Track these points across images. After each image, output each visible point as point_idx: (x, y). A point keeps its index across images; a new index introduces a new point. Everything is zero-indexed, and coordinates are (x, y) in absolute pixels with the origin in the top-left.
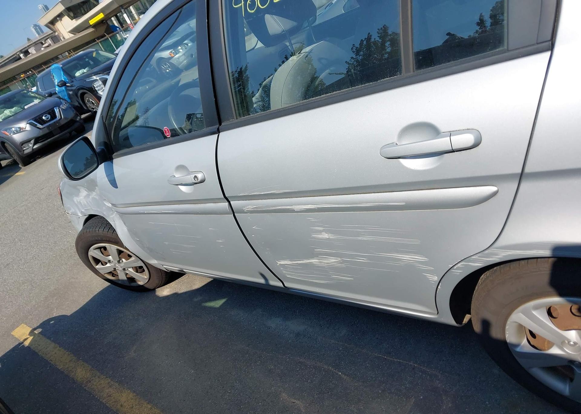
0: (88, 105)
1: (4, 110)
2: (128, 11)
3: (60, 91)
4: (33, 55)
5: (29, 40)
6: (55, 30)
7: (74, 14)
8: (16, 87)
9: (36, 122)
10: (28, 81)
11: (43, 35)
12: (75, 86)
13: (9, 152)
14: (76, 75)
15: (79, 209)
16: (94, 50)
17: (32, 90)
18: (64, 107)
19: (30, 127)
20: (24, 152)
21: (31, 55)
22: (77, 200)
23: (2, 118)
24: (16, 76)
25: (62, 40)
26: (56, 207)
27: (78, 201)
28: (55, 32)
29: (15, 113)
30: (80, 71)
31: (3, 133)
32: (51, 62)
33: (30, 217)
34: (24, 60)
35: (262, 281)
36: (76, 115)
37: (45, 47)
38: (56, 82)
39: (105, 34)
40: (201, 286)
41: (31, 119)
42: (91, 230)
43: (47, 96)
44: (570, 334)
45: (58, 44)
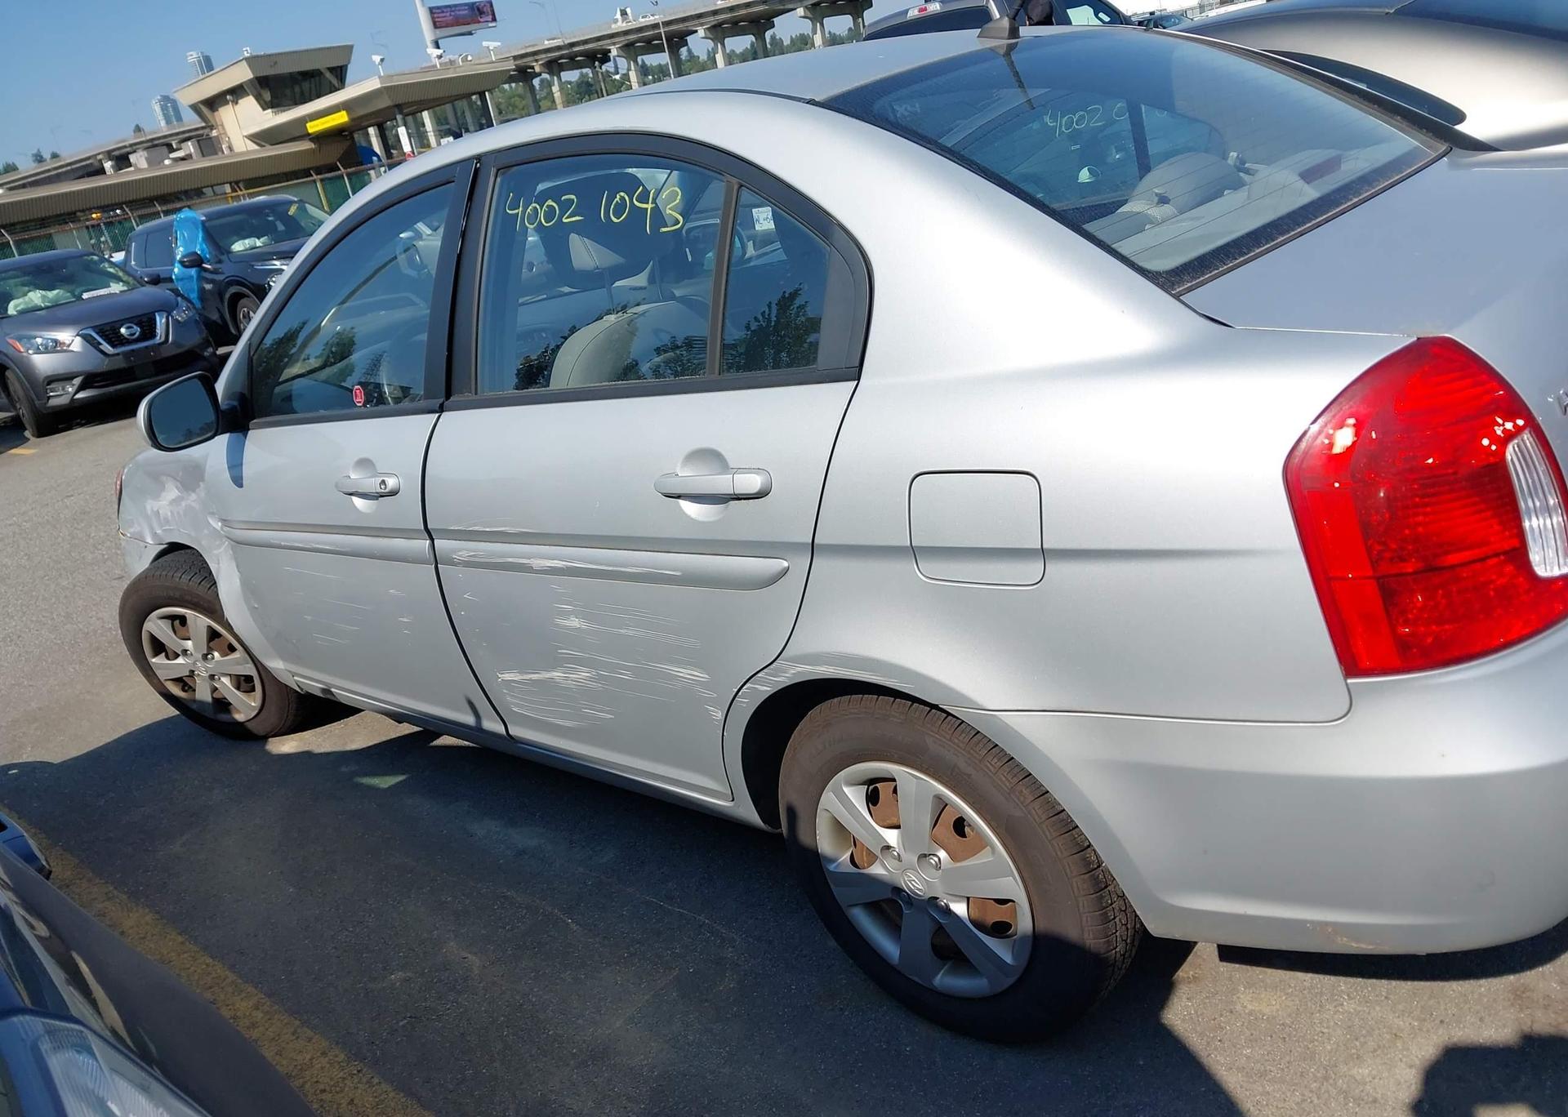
0: (242, 325)
1: (30, 291)
2: (415, 120)
3: (180, 277)
4: (138, 170)
5: (138, 129)
6: (213, 123)
7: (274, 97)
8: (70, 242)
9: (101, 336)
10: (105, 232)
11: (179, 128)
12: (222, 273)
13: (8, 395)
14: (233, 247)
15: (151, 528)
16: (296, 199)
17: (112, 257)
18: (180, 316)
19: (83, 347)
20: (50, 401)
21: (132, 169)
22: (152, 508)
23: (18, 309)
24: (78, 214)
25: (225, 152)
26: (91, 540)
27: (155, 509)
28: (212, 128)
29: (53, 304)
30: (247, 241)
31: (10, 344)
32: (180, 199)
33: (22, 553)
34: (112, 176)
35: (470, 720)
36: (206, 344)
37: (176, 160)
38: (180, 252)
39: (339, 164)
41: (90, 327)
42: (164, 573)
43: (147, 282)
44: (891, 837)
45: (210, 160)
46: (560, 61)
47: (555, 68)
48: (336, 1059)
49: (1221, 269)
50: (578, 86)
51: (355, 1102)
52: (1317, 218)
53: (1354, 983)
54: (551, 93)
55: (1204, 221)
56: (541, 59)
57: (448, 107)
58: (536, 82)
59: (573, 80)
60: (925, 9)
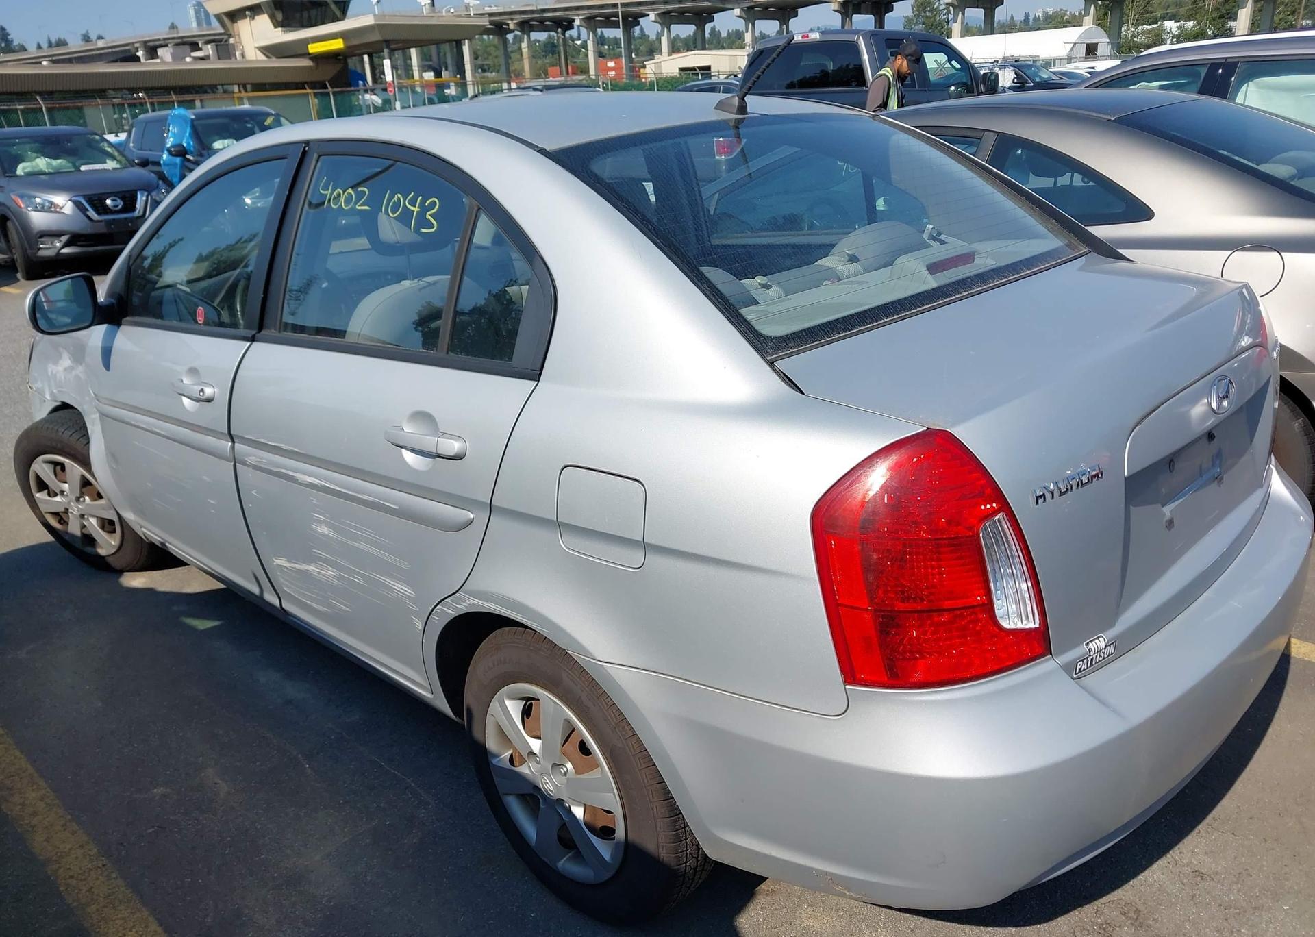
1: (38, 157)
2: (401, 55)
3: (168, 162)
4: (164, 62)
5: (173, 27)
6: (231, 32)
7: (286, 18)
9: (89, 204)
10: (128, 111)
11: (208, 30)
13: (7, 241)
14: (214, 144)
15: (50, 386)
17: (112, 137)
18: (159, 198)
19: (73, 211)
20: (40, 252)
21: (159, 60)
22: (52, 371)
23: (26, 170)
25: (238, 58)
28: (230, 35)
29: (56, 171)
30: (226, 141)
31: (12, 199)
34: (146, 65)
35: (256, 590)
37: (196, 59)
38: (170, 142)
39: (327, 84)
40: (197, 591)
41: (81, 195)
42: (51, 427)
43: (136, 164)
44: (535, 745)
45: (224, 63)
46: (531, 23)
47: (526, 29)
48: (90, 852)
49: (823, 341)
50: (545, 45)
51: (93, 890)
52: (923, 305)
53: (892, 915)
54: (520, 49)
55: (866, 286)
56: (516, 19)
57: (433, 48)
58: (510, 37)
59: (541, 39)
60: (807, 36)
